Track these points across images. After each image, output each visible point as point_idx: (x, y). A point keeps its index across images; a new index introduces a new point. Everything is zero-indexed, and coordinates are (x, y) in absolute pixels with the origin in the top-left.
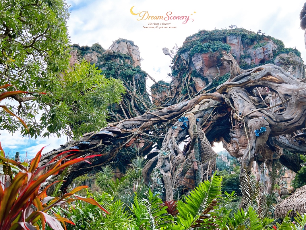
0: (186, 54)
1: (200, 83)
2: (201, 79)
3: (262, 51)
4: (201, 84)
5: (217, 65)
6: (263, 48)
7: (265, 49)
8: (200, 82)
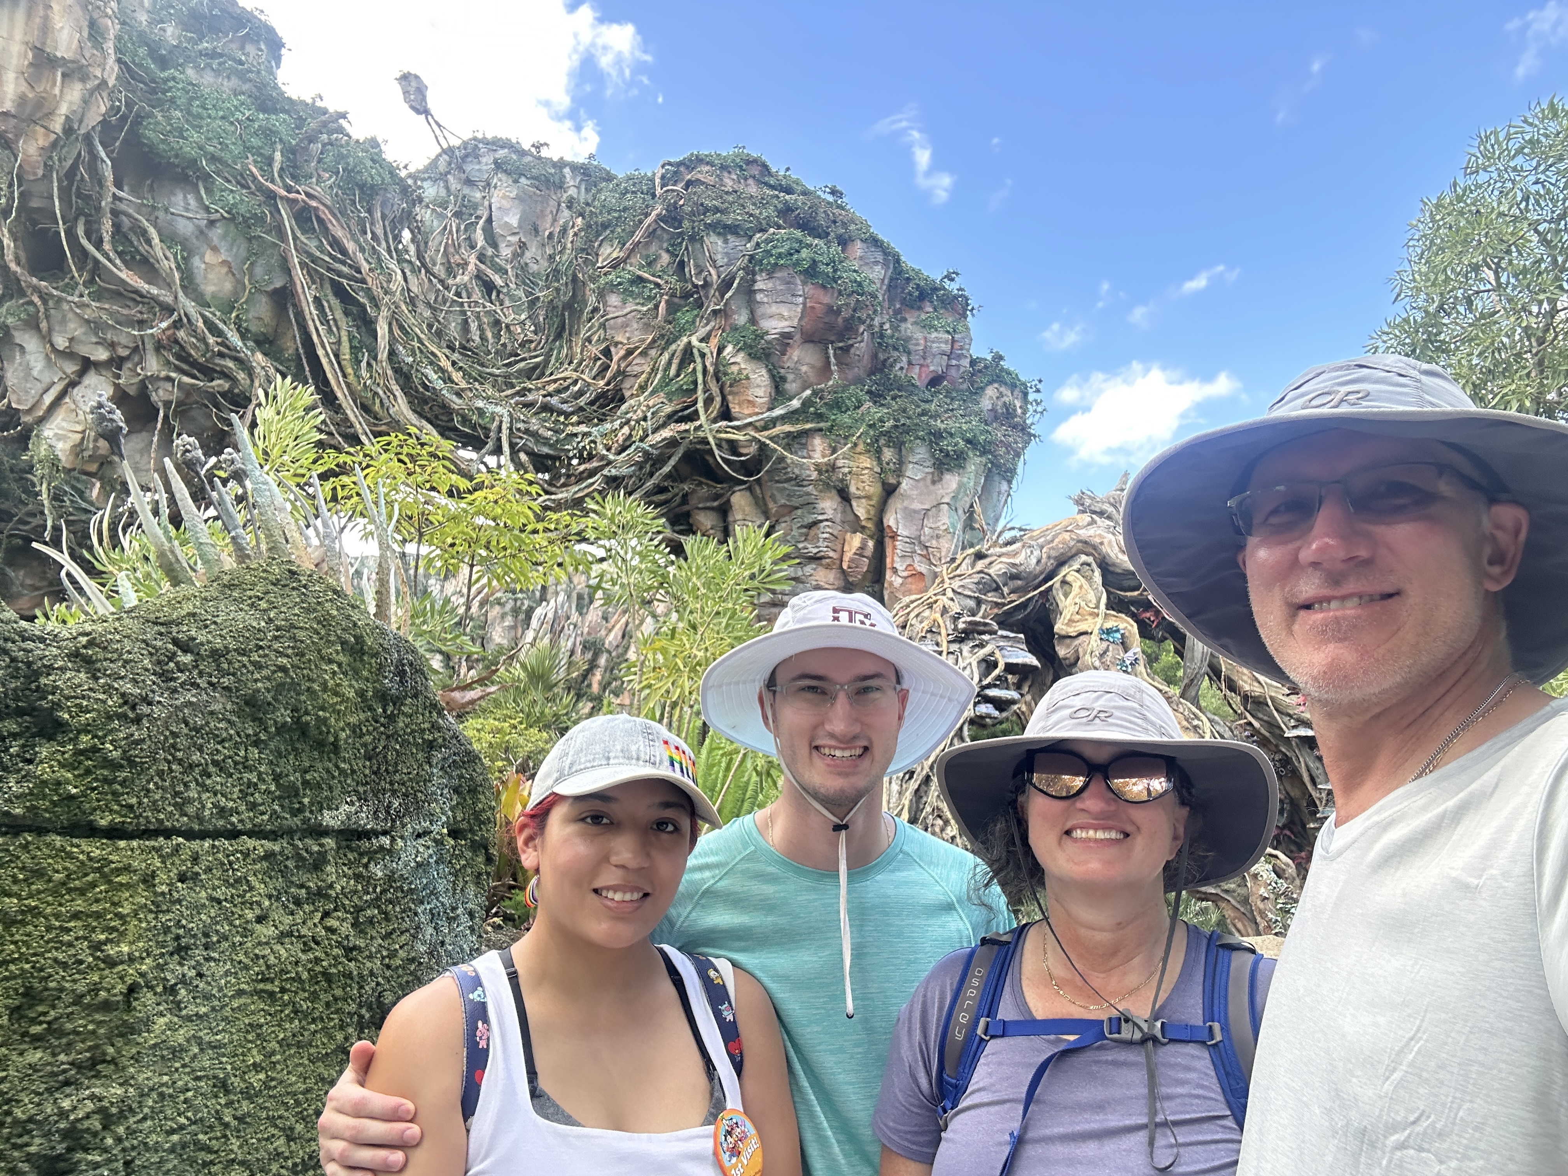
0: (731, 245)
1: (758, 386)
2: (769, 371)
3: (947, 348)
4: (760, 392)
5: (832, 342)
6: (953, 341)
7: (956, 346)
8: (758, 381)
